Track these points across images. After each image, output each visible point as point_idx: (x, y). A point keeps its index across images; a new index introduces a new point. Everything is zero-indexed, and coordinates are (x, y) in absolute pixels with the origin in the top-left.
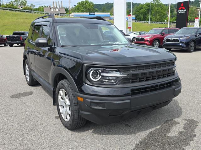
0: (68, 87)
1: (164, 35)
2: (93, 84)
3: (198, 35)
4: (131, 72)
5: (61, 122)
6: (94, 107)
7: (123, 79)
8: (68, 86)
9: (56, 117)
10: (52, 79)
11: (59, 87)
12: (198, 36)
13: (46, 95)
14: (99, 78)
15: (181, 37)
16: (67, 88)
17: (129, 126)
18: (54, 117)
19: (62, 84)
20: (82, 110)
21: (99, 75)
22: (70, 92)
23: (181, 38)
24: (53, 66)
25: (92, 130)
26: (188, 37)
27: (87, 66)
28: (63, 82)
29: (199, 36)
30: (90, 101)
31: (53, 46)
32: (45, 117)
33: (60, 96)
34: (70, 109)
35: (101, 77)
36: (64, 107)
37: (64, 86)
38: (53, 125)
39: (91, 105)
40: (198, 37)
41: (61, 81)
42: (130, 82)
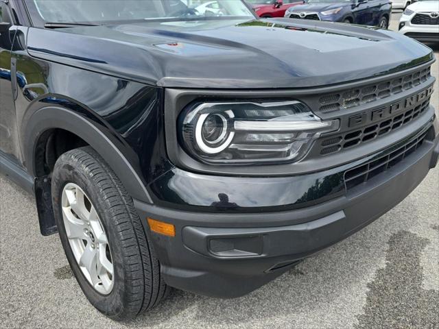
0: (91, 179)
1: (281, 7)
2: (207, 165)
3: (357, 4)
4: (345, 110)
5: (80, 291)
6: (221, 254)
7: (321, 138)
8: (91, 174)
9: (60, 274)
10: (26, 147)
11: (60, 176)
12: (358, 6)
13: (9, 192)
14: (227, 140)
15: (324, 9)
16: (89, 182)
17: (302, 274)
18: (51, 273)
19: (70, 168)
20: (169, 265)
21: (225, 129)
22: (102, 197)
23: (322, 13)
24: (22, 103)
25: (195, 307)
26: (338, 10)
27: (181, 98)
28: (69, 158)
29: (360, 6)
30: (204, 233)
31: (13, 28)
32: (19, 277)
33: (69, 205)
34: (108, 257)
35: (232, 134)
36: (85, 242)
37: (76, 173)
38: (54, 309)
39: (208, 247)
40: (356, 9)
41: (63, 157)
42: (339, 146)
